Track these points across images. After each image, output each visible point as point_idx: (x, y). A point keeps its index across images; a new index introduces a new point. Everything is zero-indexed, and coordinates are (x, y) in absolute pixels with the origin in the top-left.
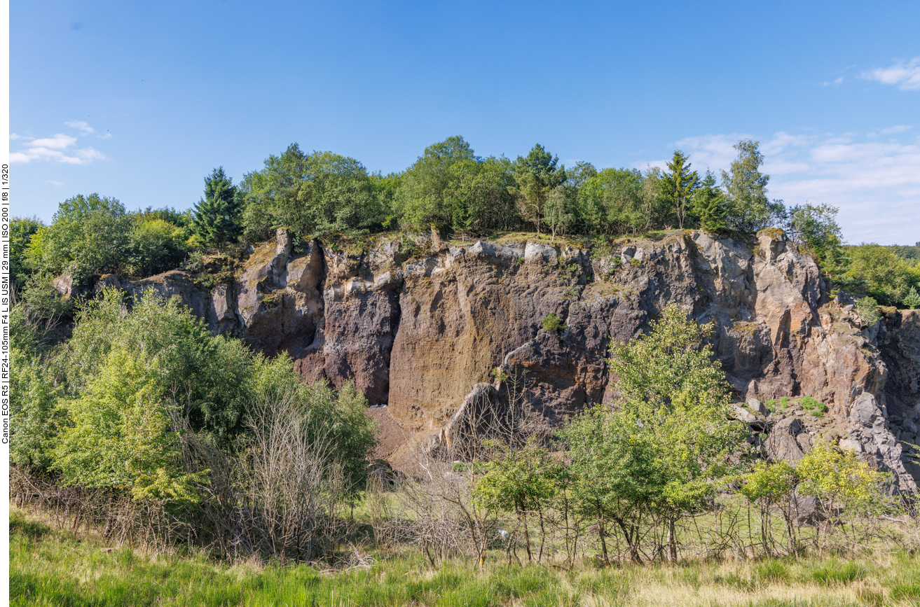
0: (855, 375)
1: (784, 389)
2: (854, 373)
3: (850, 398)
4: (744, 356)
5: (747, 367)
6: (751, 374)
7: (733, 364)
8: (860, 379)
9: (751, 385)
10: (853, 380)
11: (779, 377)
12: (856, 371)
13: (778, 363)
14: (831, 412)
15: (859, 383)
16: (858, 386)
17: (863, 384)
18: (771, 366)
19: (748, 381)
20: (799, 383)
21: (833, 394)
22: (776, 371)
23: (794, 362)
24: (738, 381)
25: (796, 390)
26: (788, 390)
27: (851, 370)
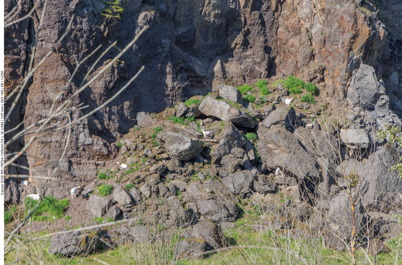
1: (257, 68)
3: (347, 74)
4: (207, 25)
5: (210, 41)
6: (215, 51)
7: (194, 39)
9: (217, 67)
11: (249, 52)
13: (248, 32)
14: (323, 94)
18: (239, 39)
19: (212, 61)
20: (274, 59)
21: (324, 70)
22: (246, 44)
23: (267, 30)
24: (199, 63)
25: (271, 70)
26: (262, 69)
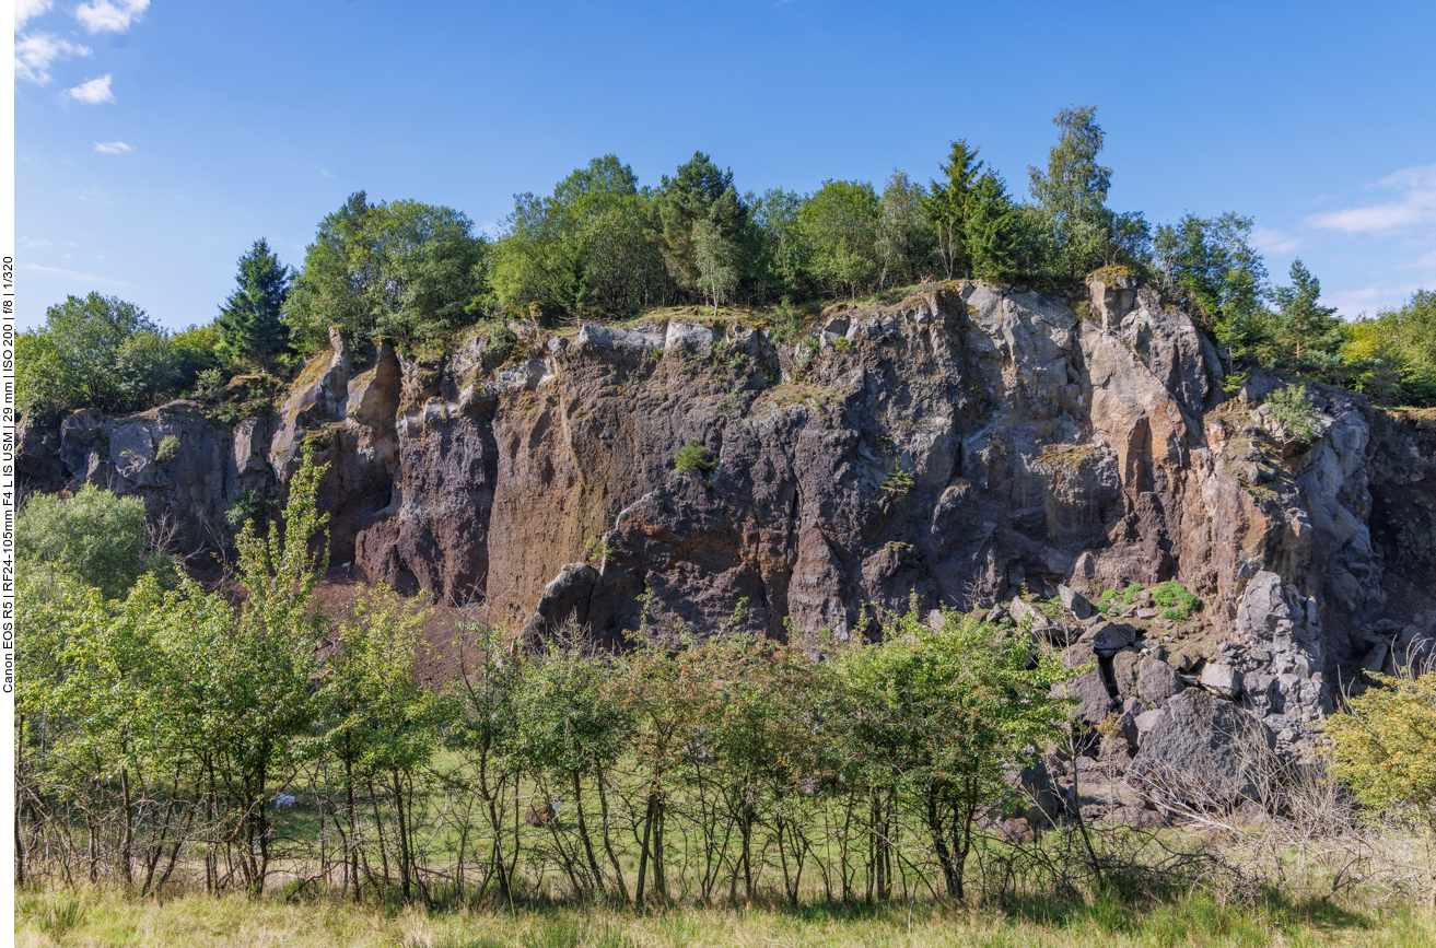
0: (1242, 538)
1: (1144, 568)
2: (1239, 535)
3: (1236, 584)
4: (1064, 509)
5: (1074, 529)
6: (1085, 542)
7: (1044, 524)
8: (1253, 546)
9: (1081, 562)
10: (1239, 548)
11: (1137, 546)
12: (1243, 529)
13: (1136, 519)
14: (1208, 612)
15: (1252, 555)
16: (1250, 560)
17: (1261, 556)
18: (1120, 527)
19: (1077, 554)
20: (1177, 558)
21: (1216, 577)
22: (1132, 535)
23: (1167, 518)
24: (1059, 556)
25: (1168, 569)
26: (1150, 571)
27: (1233, 527)
